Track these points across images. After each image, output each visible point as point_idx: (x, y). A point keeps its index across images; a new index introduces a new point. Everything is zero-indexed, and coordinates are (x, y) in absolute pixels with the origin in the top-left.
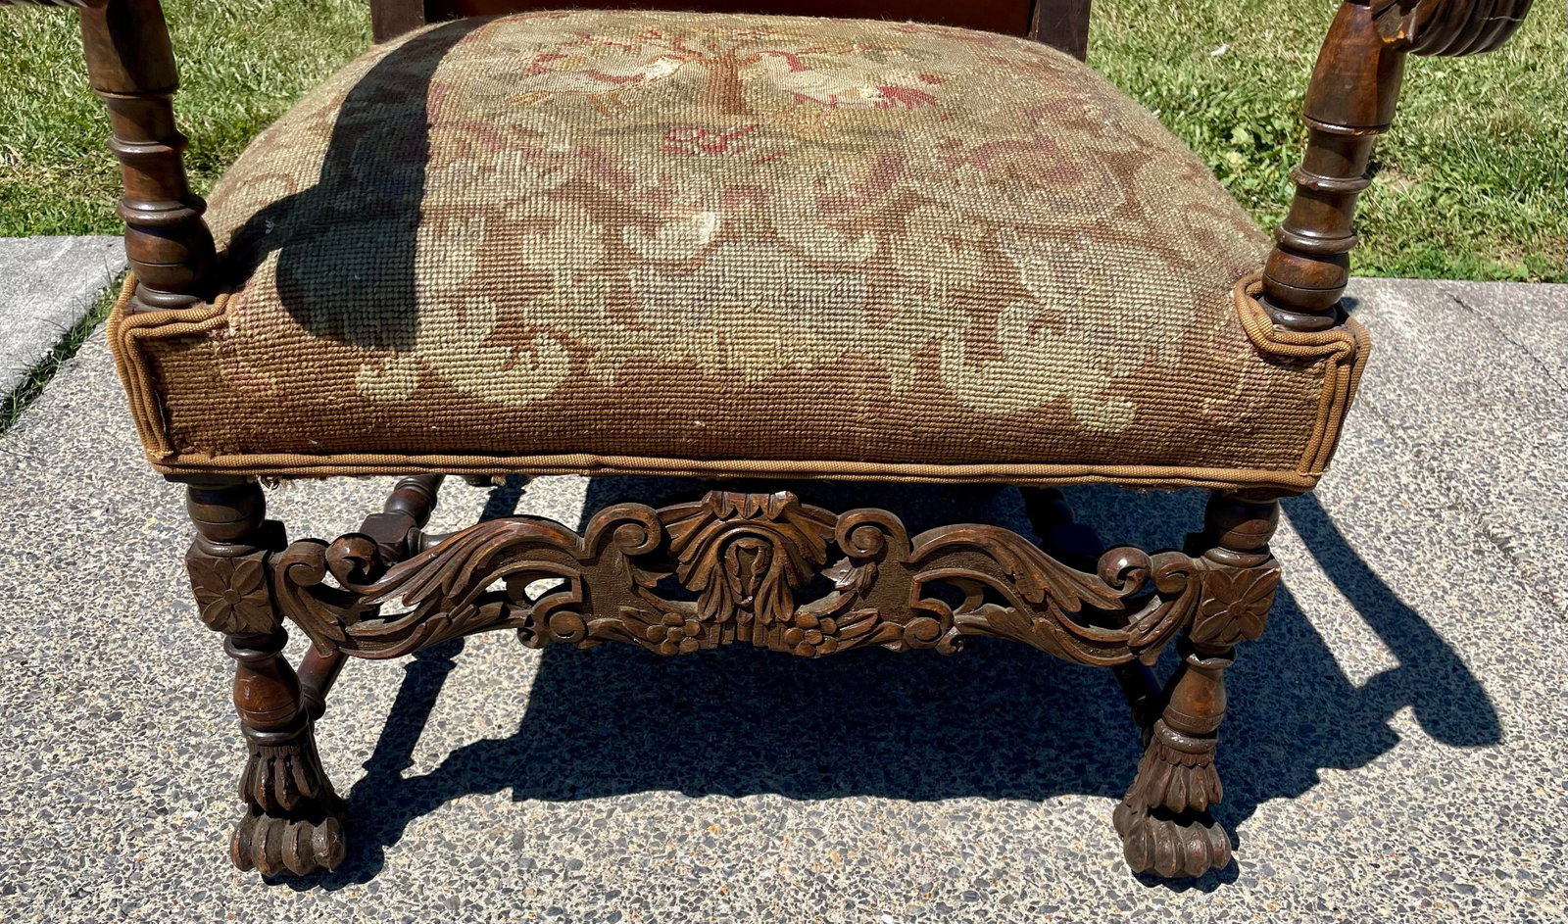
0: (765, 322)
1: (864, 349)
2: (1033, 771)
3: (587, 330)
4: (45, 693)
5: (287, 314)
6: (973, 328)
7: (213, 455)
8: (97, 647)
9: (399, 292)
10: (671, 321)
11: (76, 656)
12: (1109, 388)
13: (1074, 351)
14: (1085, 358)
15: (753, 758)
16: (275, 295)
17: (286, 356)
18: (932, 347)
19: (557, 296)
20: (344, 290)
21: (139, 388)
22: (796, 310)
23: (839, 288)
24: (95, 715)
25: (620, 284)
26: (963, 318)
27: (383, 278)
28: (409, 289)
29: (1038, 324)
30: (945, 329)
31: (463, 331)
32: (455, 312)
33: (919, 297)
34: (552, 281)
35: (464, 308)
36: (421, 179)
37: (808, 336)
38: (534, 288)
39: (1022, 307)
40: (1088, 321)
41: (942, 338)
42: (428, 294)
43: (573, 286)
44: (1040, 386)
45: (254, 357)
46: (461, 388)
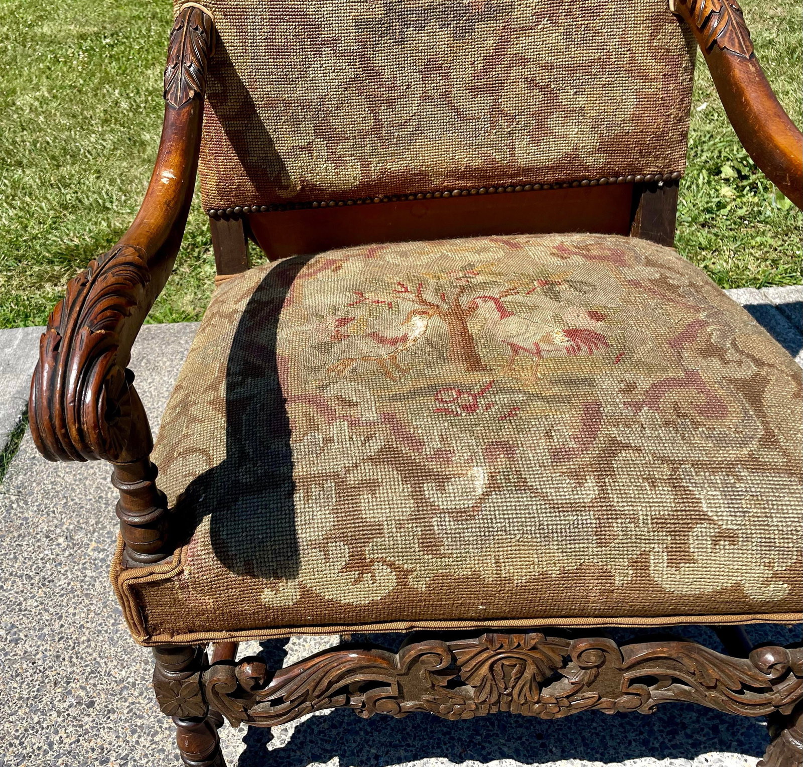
0: (526, 548)
1: (595, 561)
2: (683, 732)
3: (407, 560)
4: (48, 687)
5: (219, 562)
6: (672, 544)
7: (172, 636)
8: (74, 648)
9: (287, 543)
10: (463, 551)
11: (63, 656)
12: (771, 577)
13: (745, 555)
14: (754, 560)
15: (490, 728)
16: (211, 550)
17: (219, 587)
18: (644, 556)
19: (387, 539)
20: (253, 545)
21: (130, 607)
22: (546, 539)
23: (576, 522)
24: (79, 703)
25: (428, 528)
26: (665, 538)
27: (277, 535)
28: (293, 541)
29: (718, 539)
30: (652, 546)
31: (328, 564)
32: (322, 553)
33: (632, 525)
34: (382, 529)
35: (328, 551)
36: (289, 453)
37: (556, 555)
38: (372, 534)
39: (706, 528)
40: (754, 536)
41: (650, 551)
42: (305, 543)
43: (397, 532)
44: (721, 577)
45: (199, 589)
46: (326, 597)
